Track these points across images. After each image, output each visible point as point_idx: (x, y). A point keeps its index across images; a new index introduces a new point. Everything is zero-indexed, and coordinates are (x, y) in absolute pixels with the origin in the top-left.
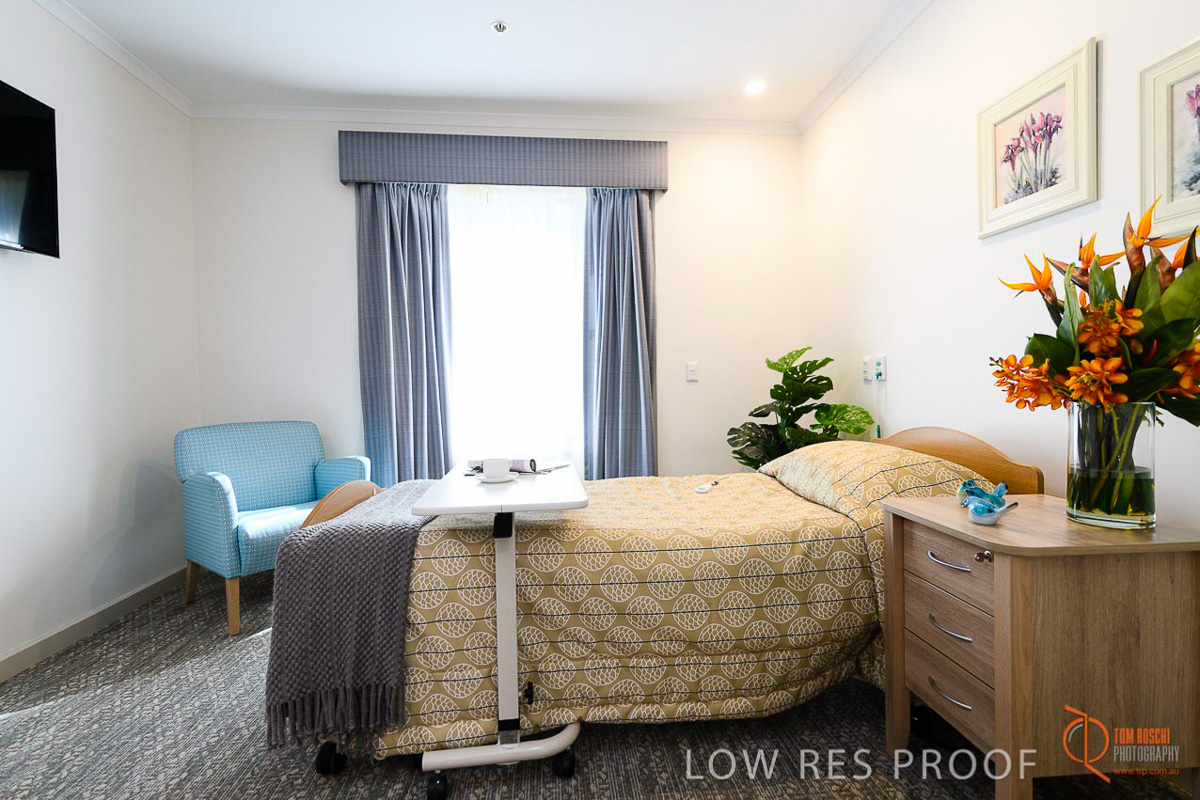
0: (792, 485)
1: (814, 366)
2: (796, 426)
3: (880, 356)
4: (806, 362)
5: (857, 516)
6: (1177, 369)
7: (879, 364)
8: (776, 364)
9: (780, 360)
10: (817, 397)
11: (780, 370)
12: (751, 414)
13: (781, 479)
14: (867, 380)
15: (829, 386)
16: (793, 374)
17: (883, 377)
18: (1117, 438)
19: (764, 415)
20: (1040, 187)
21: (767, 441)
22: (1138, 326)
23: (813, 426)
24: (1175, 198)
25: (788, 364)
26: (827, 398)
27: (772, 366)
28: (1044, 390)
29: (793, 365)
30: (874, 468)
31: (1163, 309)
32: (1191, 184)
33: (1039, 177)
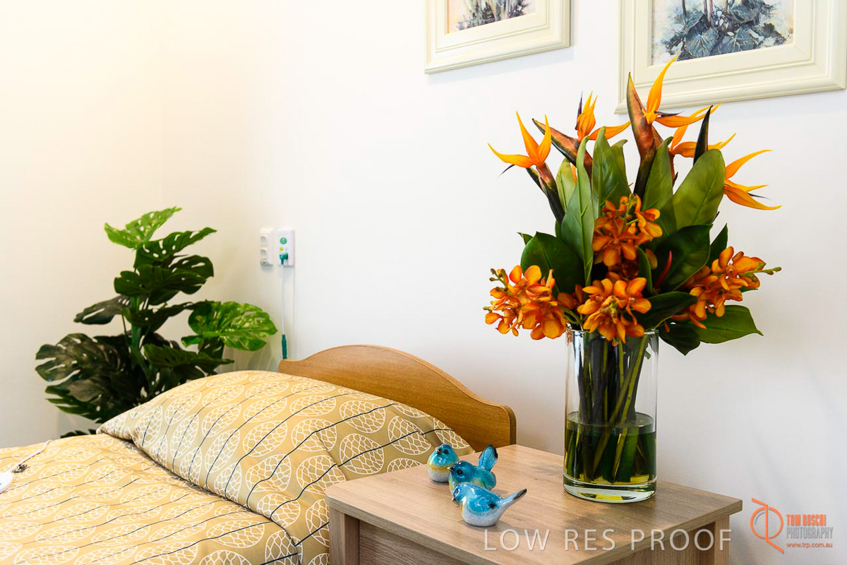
0: (165, 458)
1: (185, 239)
2: (160, 342)
3: (285, 229)
4: (173, 235)
5: (286, 517)
6: (695, 292)
7: (284, 241)
8: (122, 233)
9: (128, 227)
10: (191, 289)
11: (130, 245)
12: (79, 319)
13: (145, 447)
14: (265, 265)
15: (208, 270)
16: (152, 251)
17: (290, 261)
18: (622, 378)
19: (103, 320)
20: (504, 15)
21: (108, 368)
22: (657, 231)
23: (187, 340)
24: (656, 61)
25: (141, 234)
26: (208, 292)
27: (117, 237)
28: (551, 316)
29: (153, 239)
30: (302, 427)
31: (675, 210)
32: (671, 46)
33: (502, 1)
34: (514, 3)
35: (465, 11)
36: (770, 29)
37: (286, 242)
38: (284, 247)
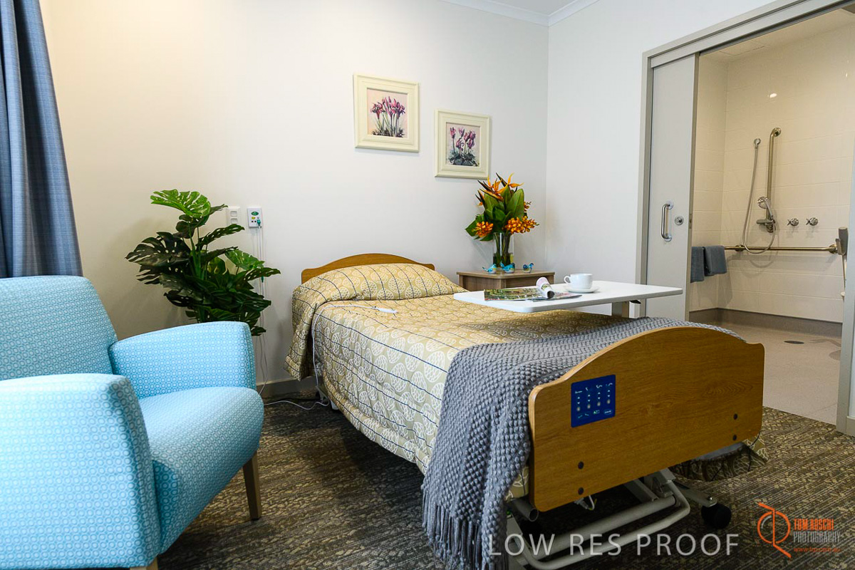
24: (447, 163)
33: (393, 130)
34: (398, 132)
35: (376, 128)
36: (474, 162)
37: (257, 214)
38: (256, 217)
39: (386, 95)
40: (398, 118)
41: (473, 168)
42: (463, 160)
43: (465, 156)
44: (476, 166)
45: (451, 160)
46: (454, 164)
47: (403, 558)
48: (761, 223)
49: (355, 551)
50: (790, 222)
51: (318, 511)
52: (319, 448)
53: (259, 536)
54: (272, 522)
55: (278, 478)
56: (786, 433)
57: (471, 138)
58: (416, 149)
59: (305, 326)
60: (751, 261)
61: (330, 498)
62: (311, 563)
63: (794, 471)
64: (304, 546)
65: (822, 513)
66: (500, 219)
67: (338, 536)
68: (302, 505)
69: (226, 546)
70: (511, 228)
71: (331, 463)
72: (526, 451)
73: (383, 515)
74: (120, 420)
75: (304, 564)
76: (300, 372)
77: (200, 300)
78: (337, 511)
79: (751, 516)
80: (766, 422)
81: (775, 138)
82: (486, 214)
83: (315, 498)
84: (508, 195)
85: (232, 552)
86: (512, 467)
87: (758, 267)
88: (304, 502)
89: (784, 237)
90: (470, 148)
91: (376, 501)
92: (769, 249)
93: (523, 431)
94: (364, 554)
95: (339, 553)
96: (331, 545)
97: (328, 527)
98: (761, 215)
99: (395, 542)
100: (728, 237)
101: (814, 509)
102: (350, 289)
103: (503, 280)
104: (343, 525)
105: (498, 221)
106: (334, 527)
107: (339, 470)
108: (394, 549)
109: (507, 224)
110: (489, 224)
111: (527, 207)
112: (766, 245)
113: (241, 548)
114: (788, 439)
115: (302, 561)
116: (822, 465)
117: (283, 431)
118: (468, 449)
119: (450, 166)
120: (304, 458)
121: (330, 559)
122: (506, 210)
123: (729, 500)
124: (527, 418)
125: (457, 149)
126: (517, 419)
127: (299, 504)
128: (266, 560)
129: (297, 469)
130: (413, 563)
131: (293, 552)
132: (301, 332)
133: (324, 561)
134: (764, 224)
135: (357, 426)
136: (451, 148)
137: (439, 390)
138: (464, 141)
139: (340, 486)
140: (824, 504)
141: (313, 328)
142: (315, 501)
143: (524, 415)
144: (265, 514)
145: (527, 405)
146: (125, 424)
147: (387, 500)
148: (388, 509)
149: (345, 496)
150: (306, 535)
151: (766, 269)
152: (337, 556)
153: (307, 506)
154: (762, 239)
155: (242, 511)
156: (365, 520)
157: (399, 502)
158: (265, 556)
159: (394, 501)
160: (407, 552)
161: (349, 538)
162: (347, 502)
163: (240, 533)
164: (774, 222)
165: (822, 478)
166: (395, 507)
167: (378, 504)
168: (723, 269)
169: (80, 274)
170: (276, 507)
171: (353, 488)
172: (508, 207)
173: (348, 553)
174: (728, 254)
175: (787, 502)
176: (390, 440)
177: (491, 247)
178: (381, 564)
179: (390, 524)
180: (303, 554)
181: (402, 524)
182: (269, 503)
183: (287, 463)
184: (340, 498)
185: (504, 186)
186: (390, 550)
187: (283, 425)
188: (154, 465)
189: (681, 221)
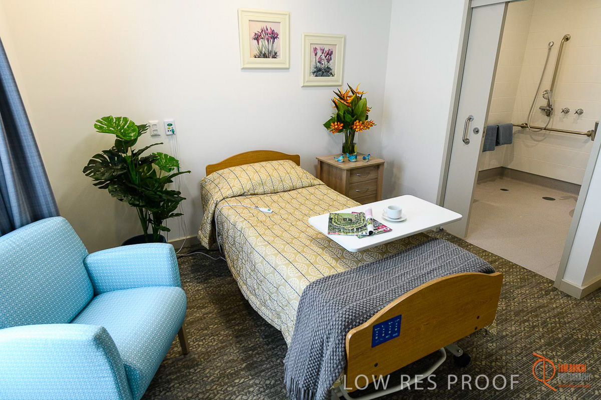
3: (170, 120)
14: (155, 136)
20: (270, 57)
24: (311, 76)
33: (270, 53)
34: (274, 54)
35: (257, 52)
36: (331, 73)
37: (171, 125)
38: (171, 127)
39: (264, 25)
40: (273, 43)
41: (330, 78)
42: (323, 73)
43: (324, 69)
44: (333, 76)
45: (314, 73)
46: (316, 76)
47: (274, 386)
48: (543, 109)
49: (246, 380)
50: (563, 111)
51: (223, 347)
52: (223, 295)
53: (189, 367)
54: (196, 356)
55: (198, 320)
56: (521, 287)
57: (330, 54)
58: (287, 66)
59: (210, 215)
60: (531, 136)
61: (231, 338)
62: (220, 389)
63: (518, 321)
64: (215, 375)
65: (525, 356)
66: (349, 121)
67: (236, 368)
68: (214, 343)
69: (170, 374)
70: (356, 128)
71: (230, 308)
72: (343, 366)
73: (263, 352)
74: (103, 353)
75: (216, 389)
76: (209, 244)
77: (138, 203)
78: (235, 348)
79: (483, 357)
80: (511, 277)
81: (565, 42)
82: (338, 115)
83: (221, 338)
84: (355, 101)
85: (174, 379)
86: (334, 375)
87: (535, 140)
88: (214, 341)
89: (558, 121)
90: (329, 62)
91: (259, 340)
92: (545, 129)
93: (342, 355)
94: (251, 383)
95: (237, 381)
96: (231, 374)
97: (230, 361)
98: (544, 103)
99: (269, 373)
100: (517, 118)
101: (522, 353)
102: (240, 189)
103: (347, 170)
104: (239, 360)
105: (347, 122)
106: (233, 361)
107: (236, 314)
108: (268, 379)
109: (353, 124)
110: (340, 124)
111: (368, 111)
112: (544, 126)
113: (178, 377)
114: (521, 293)
115: (215, 387)
116: (537, 316)
117: (200, 278)
118: (310, 354)
119: (313, 77)
120: (213, 303)
121: (231, 386)
122: (352, 113)
123: (473, 344)
124: (345, 347)
125: (318, 64)
126: (339, 347)
127: (211, 342)
128: (194, 385)
129: (210, 313)
130: (279, 389)
131: (209, 380)
132: (207, 218)
133: (228, 387)
134: (544, 110)
135: (246, 298)
136: (313, 63)
137: (296, 304)
138: (324, 58)
139: (237, 328)
140: (529, 348)
141: (216, 218)
142: (221, 340)
143: (343, 345)
144: (191, 349)
145: (345, 339)
146: (106, 354)
147: (265, 340)
148: (265, 347)
149: (240, 336)
150: (217, 367)
151: (541, 143)
152: (236, 383)
153: (217, 344)
154: (540, 121)
155: (177, 347)
156: (251, 356)
157: (272, 341)
158: (193, 382)
159: (270, 340)
160: (276, 381)
161: (242, 370)
162: (241, 341)
163: (177, 365)
164: (552, 109)
165: (534, 327)
166: (270, 346)
167: (260, 343)
168: (509, 141)
169: (58, 215)
170: (198, 344)
171: (244, 330)
172: (354, 111)
173: (242, 381)
174: (515, 129)
175: (508, 346)
176: (266, 314)
177: (341, 137)
178: (262, 389)
179: (267, 359)
180: (215, 381)
181: (274, 359)
182: (193, 341)
183: (203, 307)
184: (237, 337)
185: (353, 94)
186: (266, 380)
187: (199, 274)
188: (125, 367)
189: (477, 132)
